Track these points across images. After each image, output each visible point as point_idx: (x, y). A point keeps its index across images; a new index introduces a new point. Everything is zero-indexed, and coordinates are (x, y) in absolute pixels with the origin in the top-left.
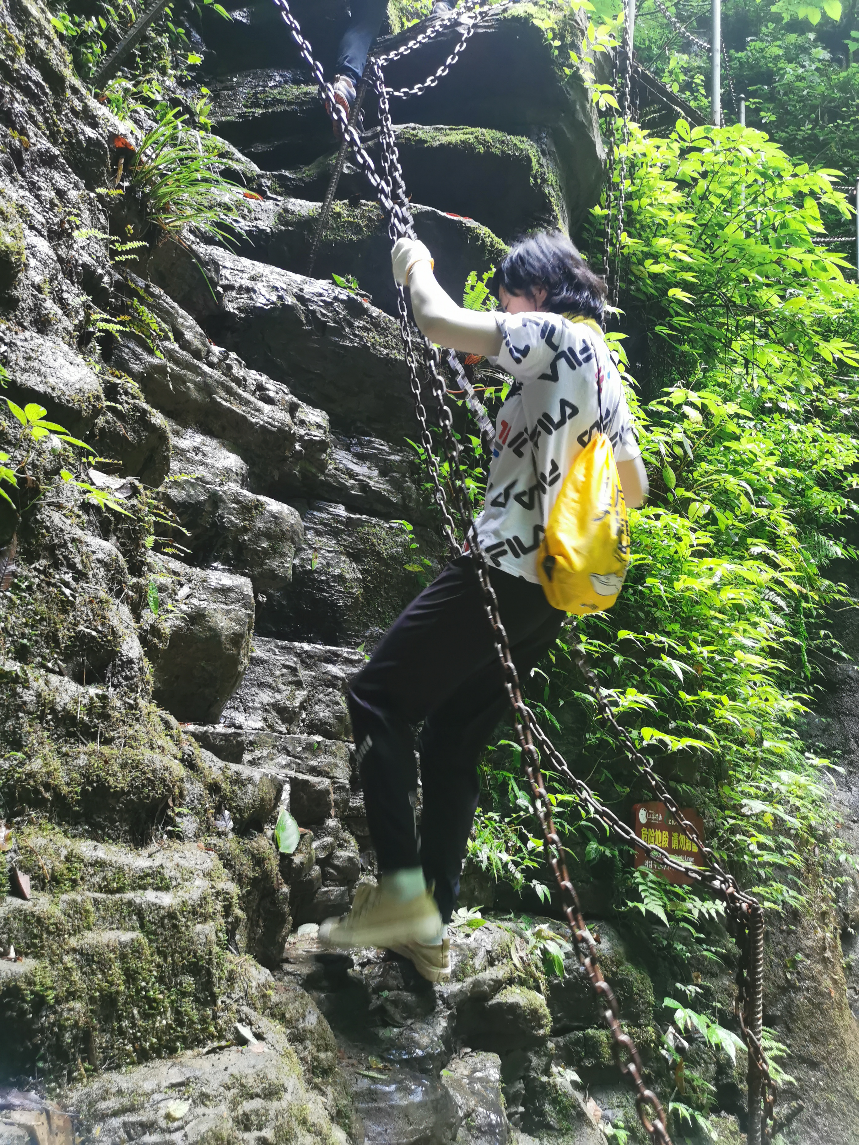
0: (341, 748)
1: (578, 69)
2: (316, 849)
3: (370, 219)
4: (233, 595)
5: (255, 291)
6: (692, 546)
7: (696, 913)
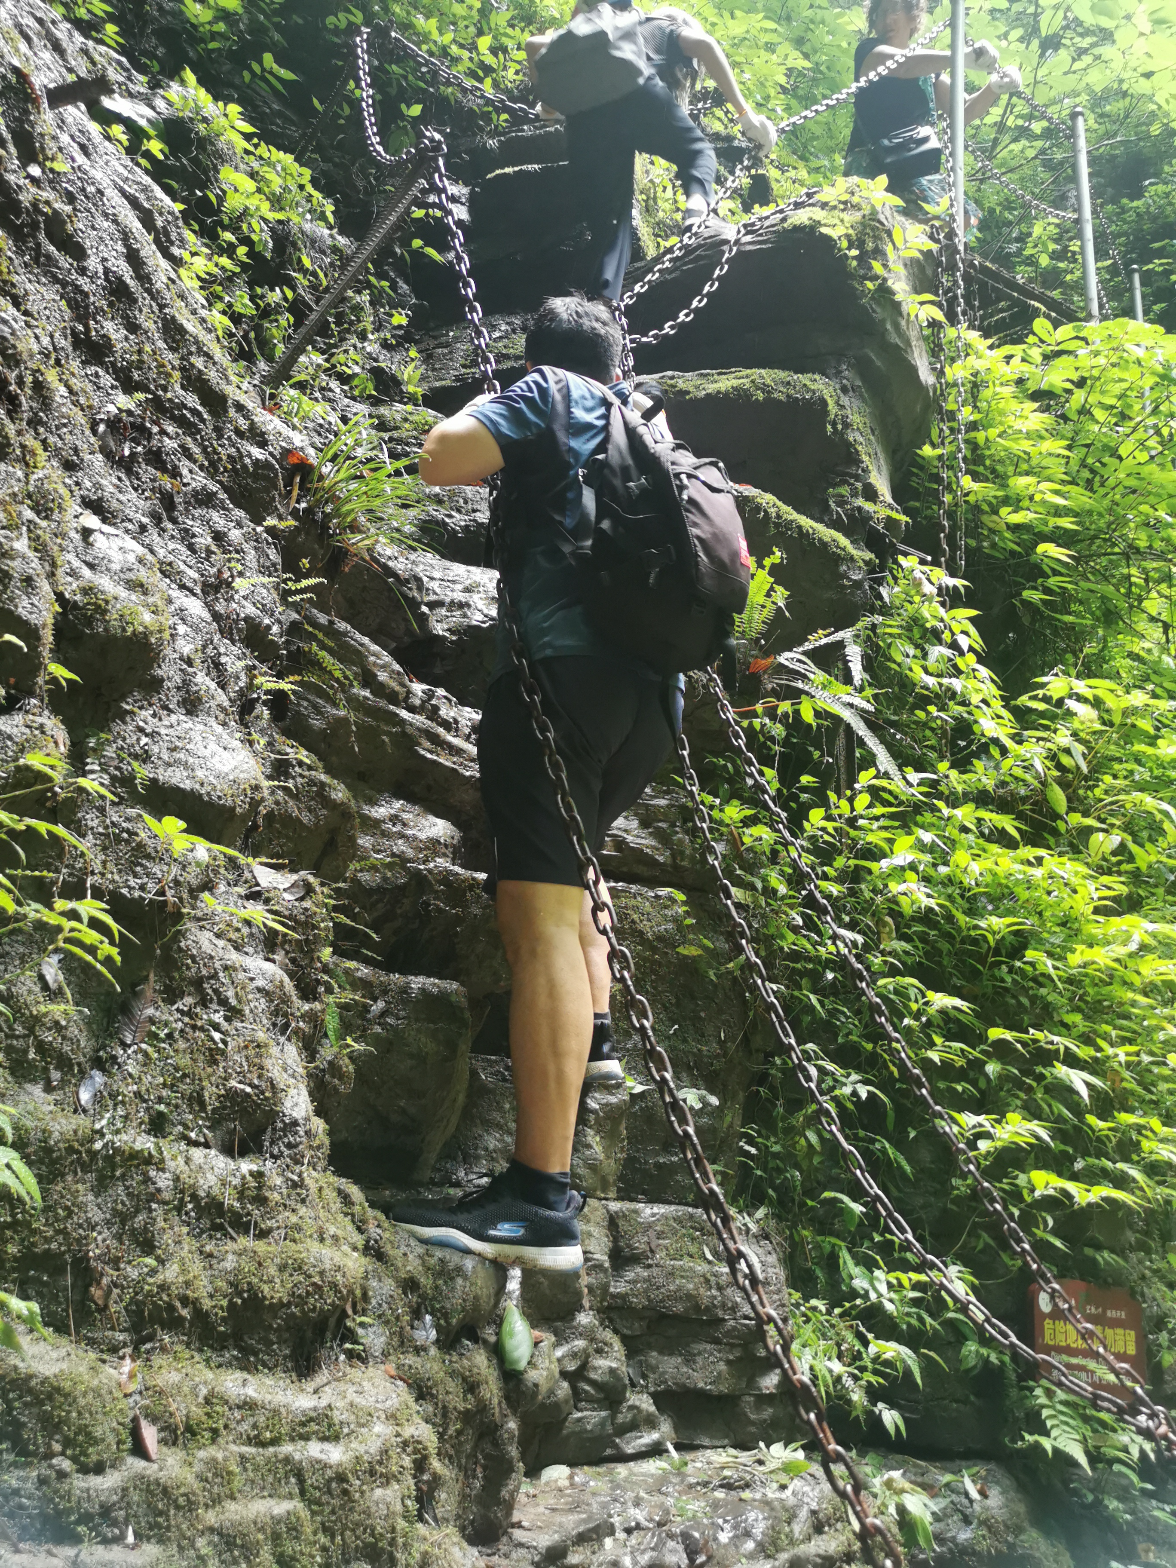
0: (596, 1210)
1: (885, 280)
2: (561, 1358)
5: (468, 606)
6: (1092, 900)
7: (1135, 1451)
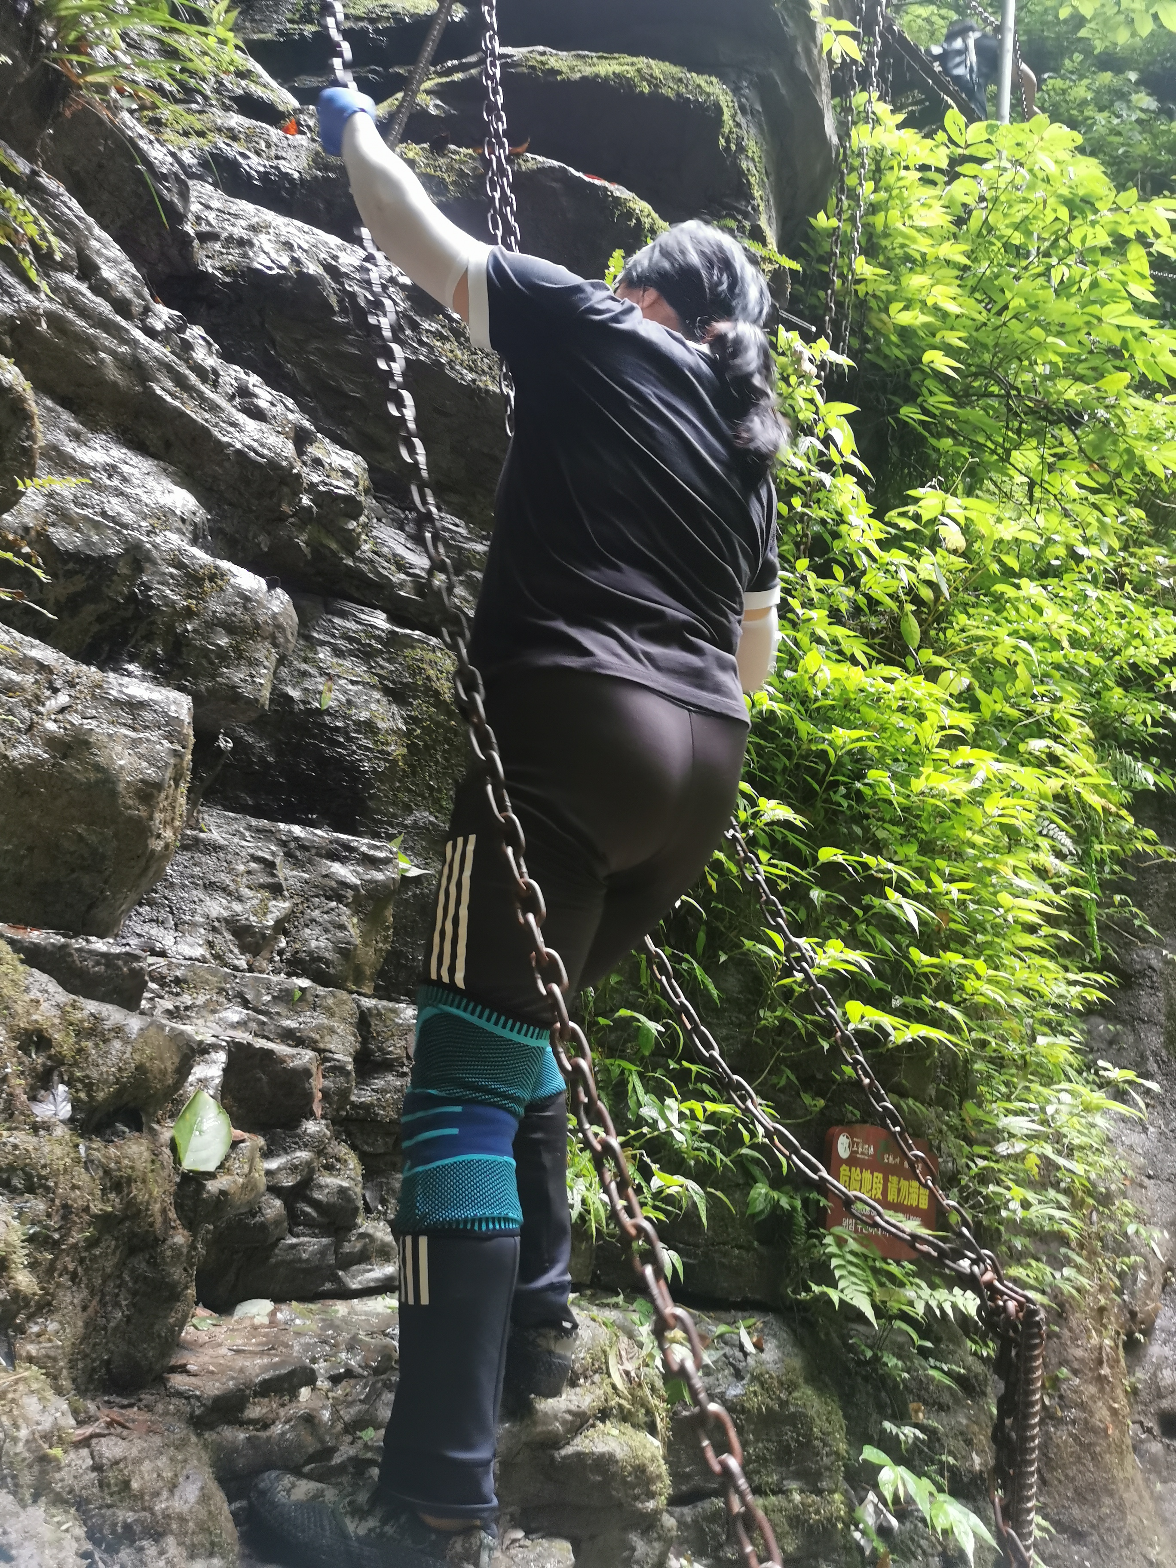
0: (345, 1003)
3: (461, 174)
4: (148, 715)
5: (253, 247)
6: (943, 728)
7: (920, 1308)
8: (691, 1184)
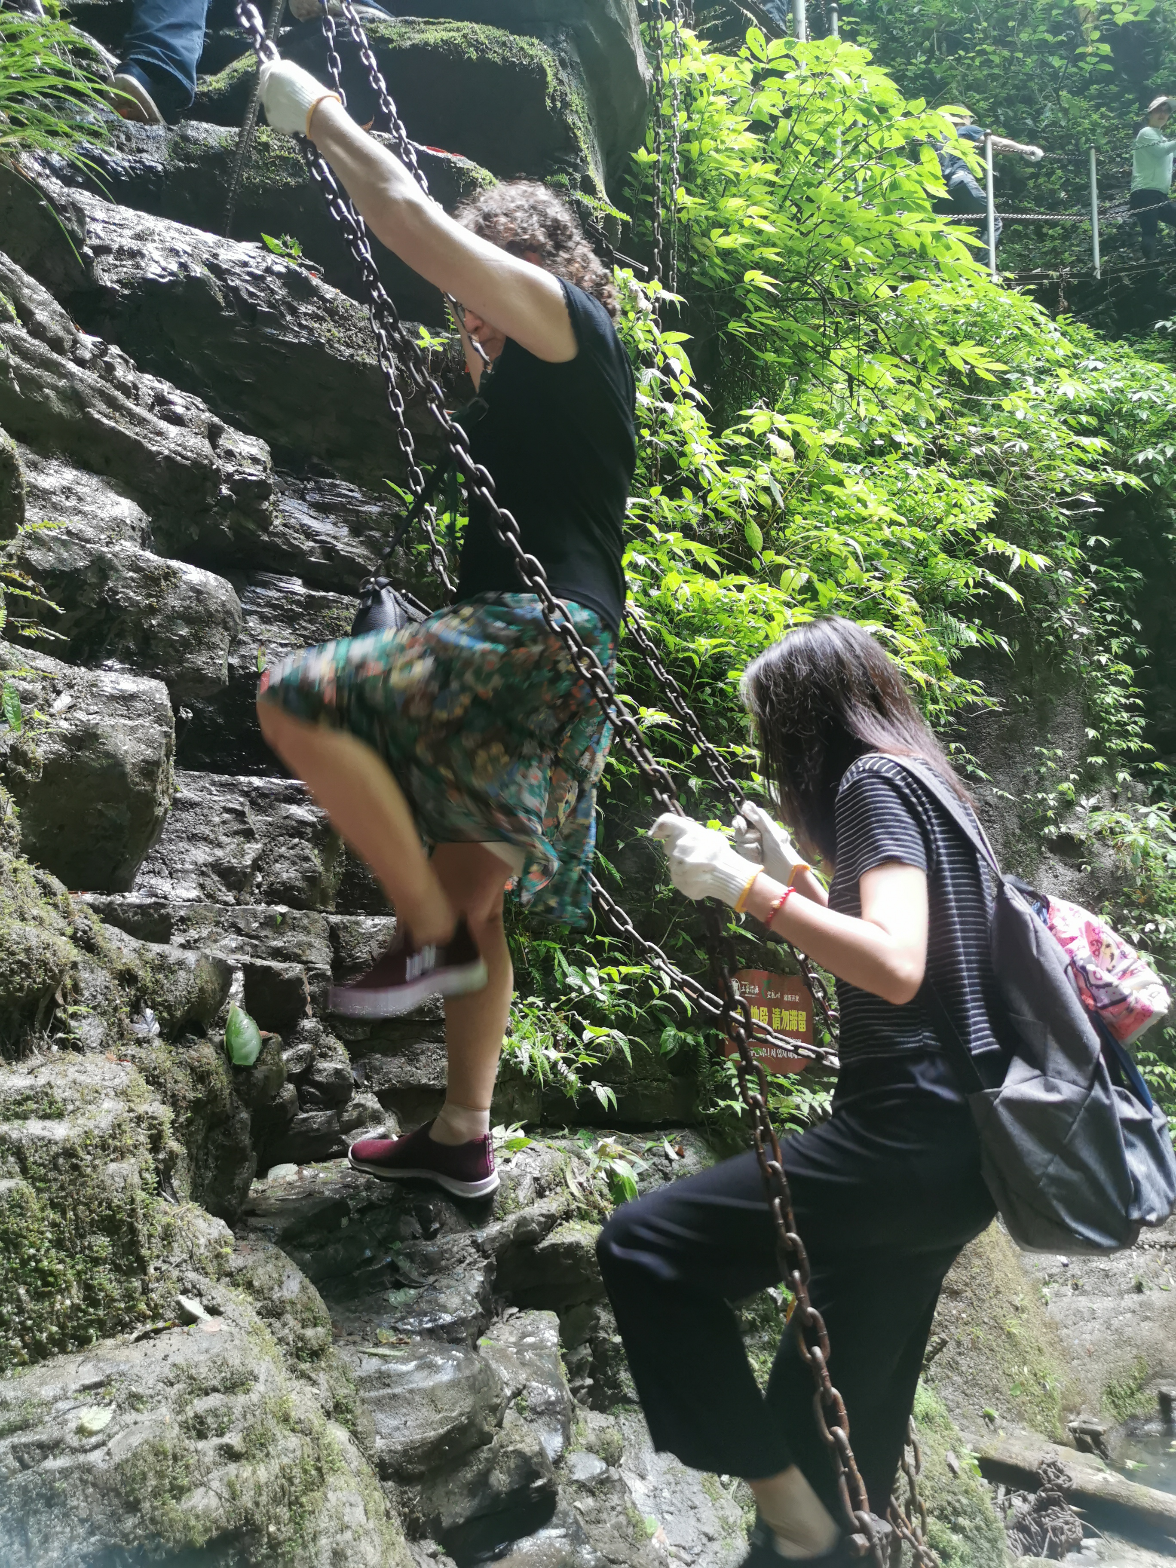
0: (317, 921)
2: (288, 1060)
4: (139, 705)
5: (143, 256)
7: (806, 1109)
8: (615, 1033)
